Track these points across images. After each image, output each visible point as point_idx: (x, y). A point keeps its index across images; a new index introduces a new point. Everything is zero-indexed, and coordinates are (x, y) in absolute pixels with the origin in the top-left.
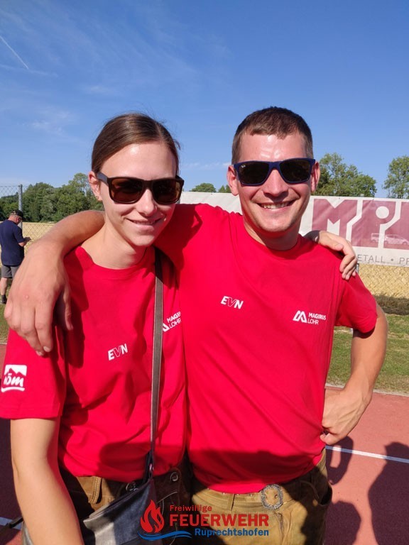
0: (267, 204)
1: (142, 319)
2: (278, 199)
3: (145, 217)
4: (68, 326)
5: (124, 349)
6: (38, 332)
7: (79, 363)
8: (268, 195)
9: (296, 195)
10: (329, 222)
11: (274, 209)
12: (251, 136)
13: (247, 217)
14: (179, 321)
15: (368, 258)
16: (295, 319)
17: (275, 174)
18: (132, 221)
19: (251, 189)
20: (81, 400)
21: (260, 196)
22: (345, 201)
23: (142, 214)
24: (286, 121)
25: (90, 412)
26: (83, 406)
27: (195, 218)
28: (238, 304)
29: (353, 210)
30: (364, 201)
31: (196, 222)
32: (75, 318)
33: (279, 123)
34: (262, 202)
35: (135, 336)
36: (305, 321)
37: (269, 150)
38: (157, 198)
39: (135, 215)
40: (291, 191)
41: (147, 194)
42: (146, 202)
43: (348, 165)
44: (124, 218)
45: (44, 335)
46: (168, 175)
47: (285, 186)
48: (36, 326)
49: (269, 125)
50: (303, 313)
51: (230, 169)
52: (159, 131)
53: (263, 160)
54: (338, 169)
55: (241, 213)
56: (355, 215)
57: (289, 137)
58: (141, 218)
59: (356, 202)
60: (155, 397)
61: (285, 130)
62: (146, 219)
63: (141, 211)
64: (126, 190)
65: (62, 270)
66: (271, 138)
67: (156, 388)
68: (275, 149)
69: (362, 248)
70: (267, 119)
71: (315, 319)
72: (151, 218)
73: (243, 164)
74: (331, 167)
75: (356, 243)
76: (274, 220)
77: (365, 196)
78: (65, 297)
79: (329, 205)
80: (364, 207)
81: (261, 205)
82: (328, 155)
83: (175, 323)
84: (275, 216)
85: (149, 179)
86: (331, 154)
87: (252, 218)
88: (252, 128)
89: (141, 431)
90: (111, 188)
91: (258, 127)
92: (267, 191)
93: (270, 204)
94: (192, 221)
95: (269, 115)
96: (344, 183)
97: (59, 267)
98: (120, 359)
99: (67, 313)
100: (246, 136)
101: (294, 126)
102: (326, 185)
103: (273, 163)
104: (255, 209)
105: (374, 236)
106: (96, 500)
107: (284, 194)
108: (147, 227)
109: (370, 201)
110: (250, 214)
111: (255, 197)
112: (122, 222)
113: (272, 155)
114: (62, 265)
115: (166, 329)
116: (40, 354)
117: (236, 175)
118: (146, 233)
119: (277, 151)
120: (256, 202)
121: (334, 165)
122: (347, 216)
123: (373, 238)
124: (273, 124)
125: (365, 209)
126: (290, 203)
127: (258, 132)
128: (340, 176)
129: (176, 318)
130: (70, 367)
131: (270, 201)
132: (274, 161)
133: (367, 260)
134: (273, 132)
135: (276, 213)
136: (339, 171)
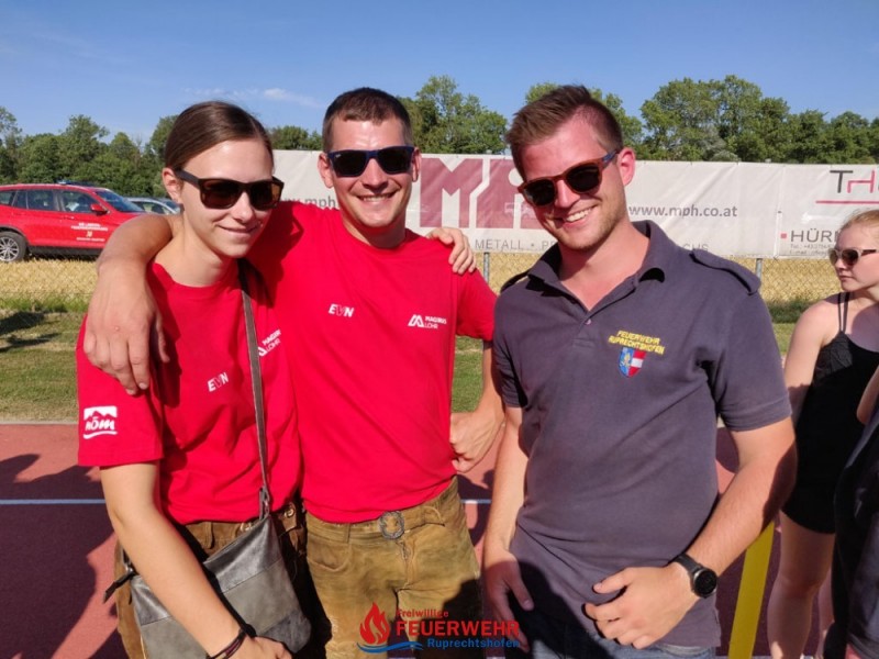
0: (367, 197)
1: (235, 344)
2: (377, 190)
3: (243, 224)
4: (164, 357)
5: (224, 378)
6: (134, 367)
7: (175, 401)
8: (367, 186)
9: (398, 187)
10: (444, 192)
11: (376, 201)
12: (344, 123)
13: (345, 211)
14: (277, 342)
15: (501, 244)
16: (410, 324)
17: (373, 164)
18: (225, 228)
19: (348, 180)
20: (178, 440)
21: (359, 186)
22: (466, 160)
23: (239, 220)
24: (381, 106)
25: (189, 454)
26: (181, 447)
27: (294, 224)
28: (349, 312)
29: (477, 173)
30: (492, 161)
31: (296, 230)
32: (170, 349)
33: (374, 107)
34: (361, 194)
35: (232, 363)
36: (422, 326)
37: (366, 138)
38: (255, 203)
39: (229, 222)
40: (391, 182)
41: (244, 199)
42: (242, 207)
43: (465, 95)
44: (216, 226)
45: (140, 370)
46: (265, 177)
47: (385, 177)
48: (132, 361)
49: (363, 110)
50: (419, 317)
51: (321, 158)
52: (254, 126)
53: (360, 149)
54: (451, 102)
55: (337, 207)
56: (480, 181)
57: (385, 123)
58: (236, 225)
59: (480, 164)
60: (261, 430)
61: (380, 116)
62: (242, 227)
63: (236, 217)
64: (219, 193)
65: (151, 294)
66: (366, 125)
67: (260, 419)
68: (370, 137)
69: (492, 230)
70: (361, 104)
71: (433, 323)
72: (249, 226)
73: (337, 153)
74: (441, 98)
75: (483, 222)
76: (376, 213)
77: (493, 153)
78: (158, 325)
79: (443, 166)
80: (492, 170)
81: (360, 198)
82: (434, 80)
83: (273, 345)
84: (377, 209)
85: (246, 182)
86: (439, 76)
87: (351, 212)
88: (344, 112)
89: (250, 468)
90: (203, 190)
91: (351, 112)
92: (366, 182)
93: (371, 197)
94: (292, 228)
95: (362, 99)
96: (460, 124)
97: (146, 290)
98: (221, 389)
99: (161, 343)
100: (338, 122)
101: (390, 111)
102: (435, 127)
103: (370, 152)
104: (354, 202)
105: (509, 207)
106: (209, 545)
107: (384, 185)
108: (243, 235)
109: (500, 160)
110: (348, 209)
111: (353, 189)
112: (213, 230)
113: (369, 143)
114: (149, 288)
115: (263, 352)
116: (131, 392)
117: (329, 164)
118: (241, 242)
119: (373, 139)
120: (355, 194)
121: (444, 96)
122: (470, 183)
123: (507, 211)
124: (367, 108)
125: (496, 171)
126: (391, 195)
127: (352, 117)
128: (454, 113)
129: (273, 339)
130: (166, 407)
131: (370, 193)
132: (371, 149)
133: (500, 246)
134: (368, 118)
135: (377, 206)
136: (452, 104)
